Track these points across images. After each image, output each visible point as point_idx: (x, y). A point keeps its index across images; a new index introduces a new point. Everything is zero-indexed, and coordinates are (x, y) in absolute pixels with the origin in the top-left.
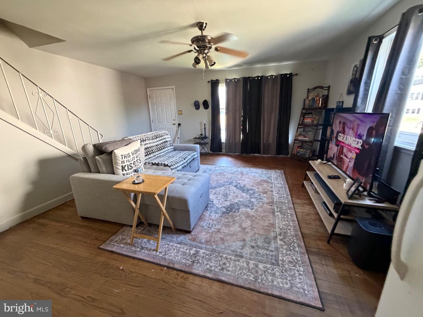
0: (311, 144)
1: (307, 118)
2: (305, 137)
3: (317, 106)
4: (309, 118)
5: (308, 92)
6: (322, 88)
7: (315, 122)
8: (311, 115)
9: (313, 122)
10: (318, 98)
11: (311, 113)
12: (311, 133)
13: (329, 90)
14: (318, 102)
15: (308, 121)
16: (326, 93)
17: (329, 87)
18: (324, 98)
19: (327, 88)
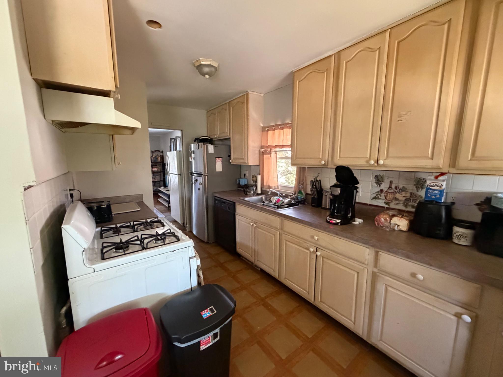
0: (159, 183)
1: (154, 168)
2: (155, 179)
3: (159, 161)
4: (155, 168)
5: (152, 153)
6: (159, 151)
7: (159, 170)
8: (156, 167)
9: (158, 170)
10: (158, 157)
11: (156, 165)
12: (158, 176)
13: (163, 153)
14: (158, 159)
15: (155, 169)
16: (162, 154)
17: (163, 151)
18: (161, 157)
19: (162, 152)
